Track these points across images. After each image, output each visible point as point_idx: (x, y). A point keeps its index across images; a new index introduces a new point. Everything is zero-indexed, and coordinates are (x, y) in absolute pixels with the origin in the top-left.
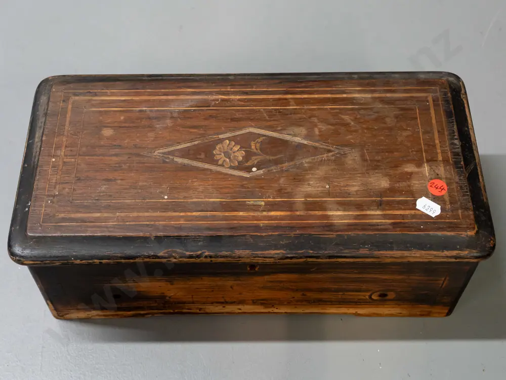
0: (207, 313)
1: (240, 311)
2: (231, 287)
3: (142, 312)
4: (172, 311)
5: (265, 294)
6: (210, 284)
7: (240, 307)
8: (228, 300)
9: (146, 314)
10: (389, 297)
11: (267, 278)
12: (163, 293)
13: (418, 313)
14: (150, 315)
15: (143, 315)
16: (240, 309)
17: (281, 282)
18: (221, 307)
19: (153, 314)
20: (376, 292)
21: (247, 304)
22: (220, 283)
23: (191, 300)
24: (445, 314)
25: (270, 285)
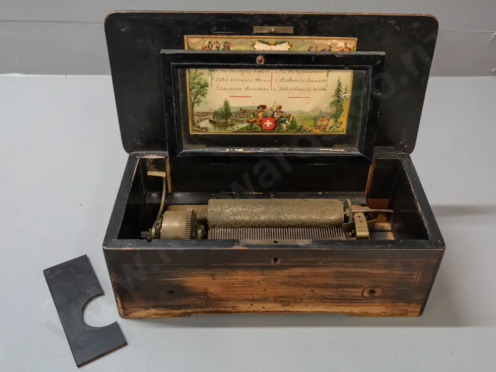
0: (238, 312)
1: (263, 310)
2: (258, 282)
3: (189, 311)
4: (211, 309)
5: (283, 291)
6: (242, 279)
7: (264, 305)
8: (255, 297)
9: (193, 313)
10: (377, 294)
11: (286, 272)
12: (206, 289)
13: (398, 312)
14: (195, 314)
15: (189, 314)
16: (264, 308)
17: (296, 277)
18: (249, 305)
19: (197, 313)
20: (368, 288)
21: (270, 302)
22: (250, 278)
23: (227, 296)
24: (418, 314)
25: (287, 280)
